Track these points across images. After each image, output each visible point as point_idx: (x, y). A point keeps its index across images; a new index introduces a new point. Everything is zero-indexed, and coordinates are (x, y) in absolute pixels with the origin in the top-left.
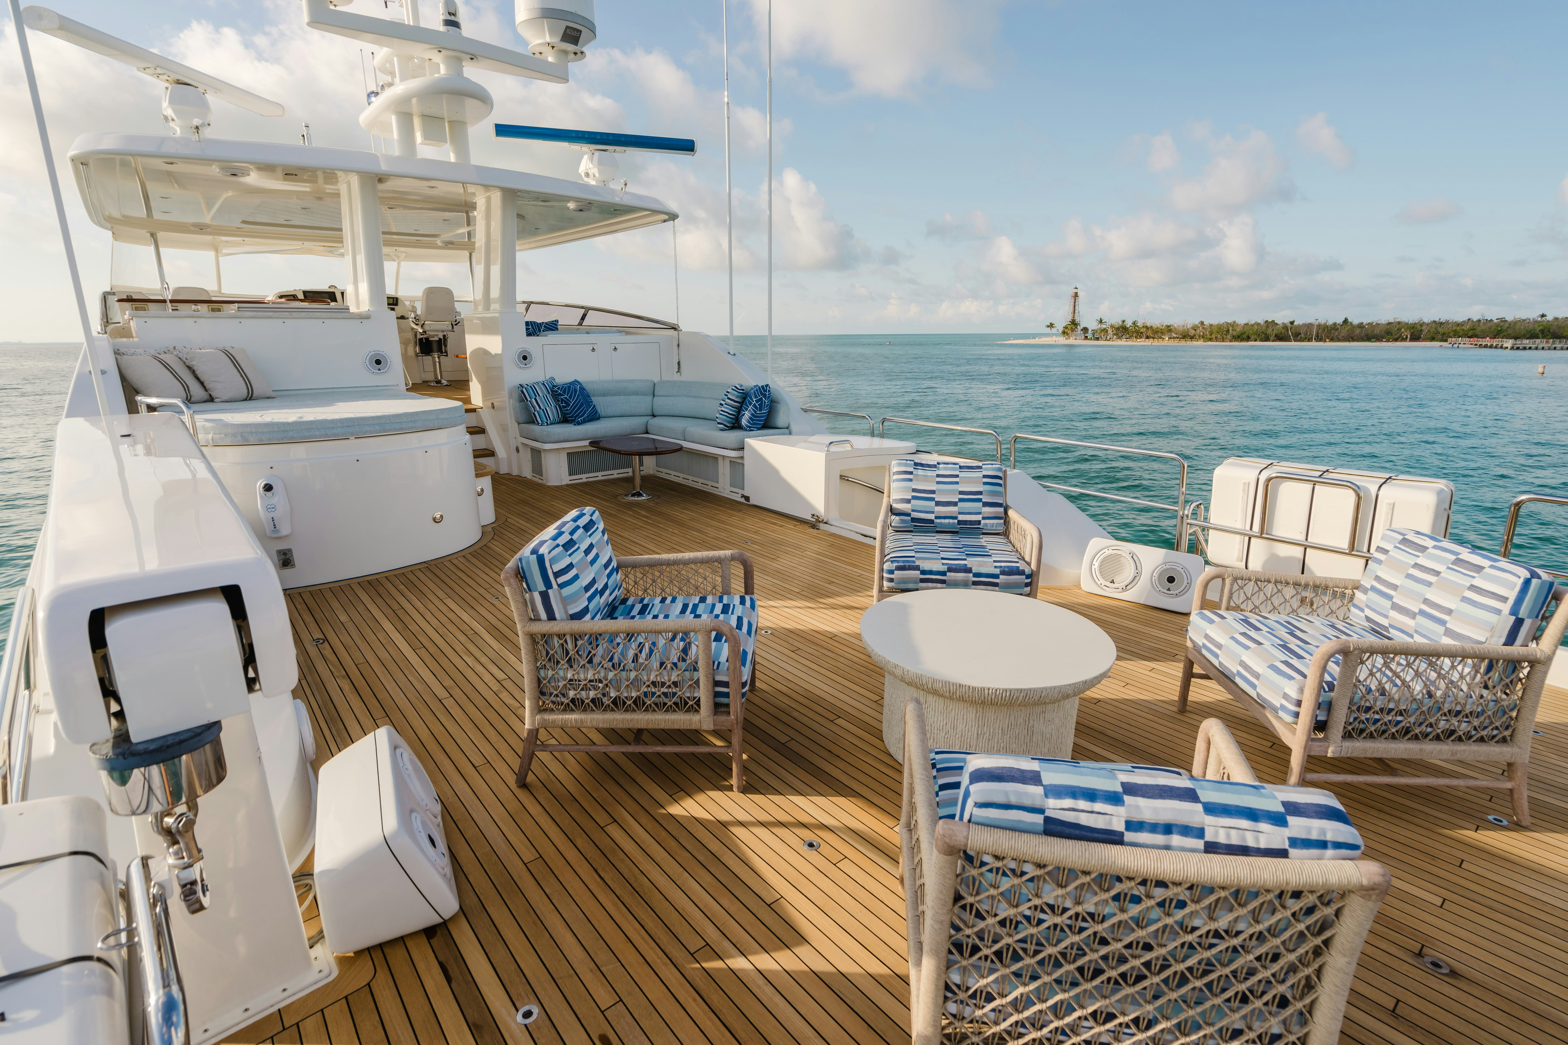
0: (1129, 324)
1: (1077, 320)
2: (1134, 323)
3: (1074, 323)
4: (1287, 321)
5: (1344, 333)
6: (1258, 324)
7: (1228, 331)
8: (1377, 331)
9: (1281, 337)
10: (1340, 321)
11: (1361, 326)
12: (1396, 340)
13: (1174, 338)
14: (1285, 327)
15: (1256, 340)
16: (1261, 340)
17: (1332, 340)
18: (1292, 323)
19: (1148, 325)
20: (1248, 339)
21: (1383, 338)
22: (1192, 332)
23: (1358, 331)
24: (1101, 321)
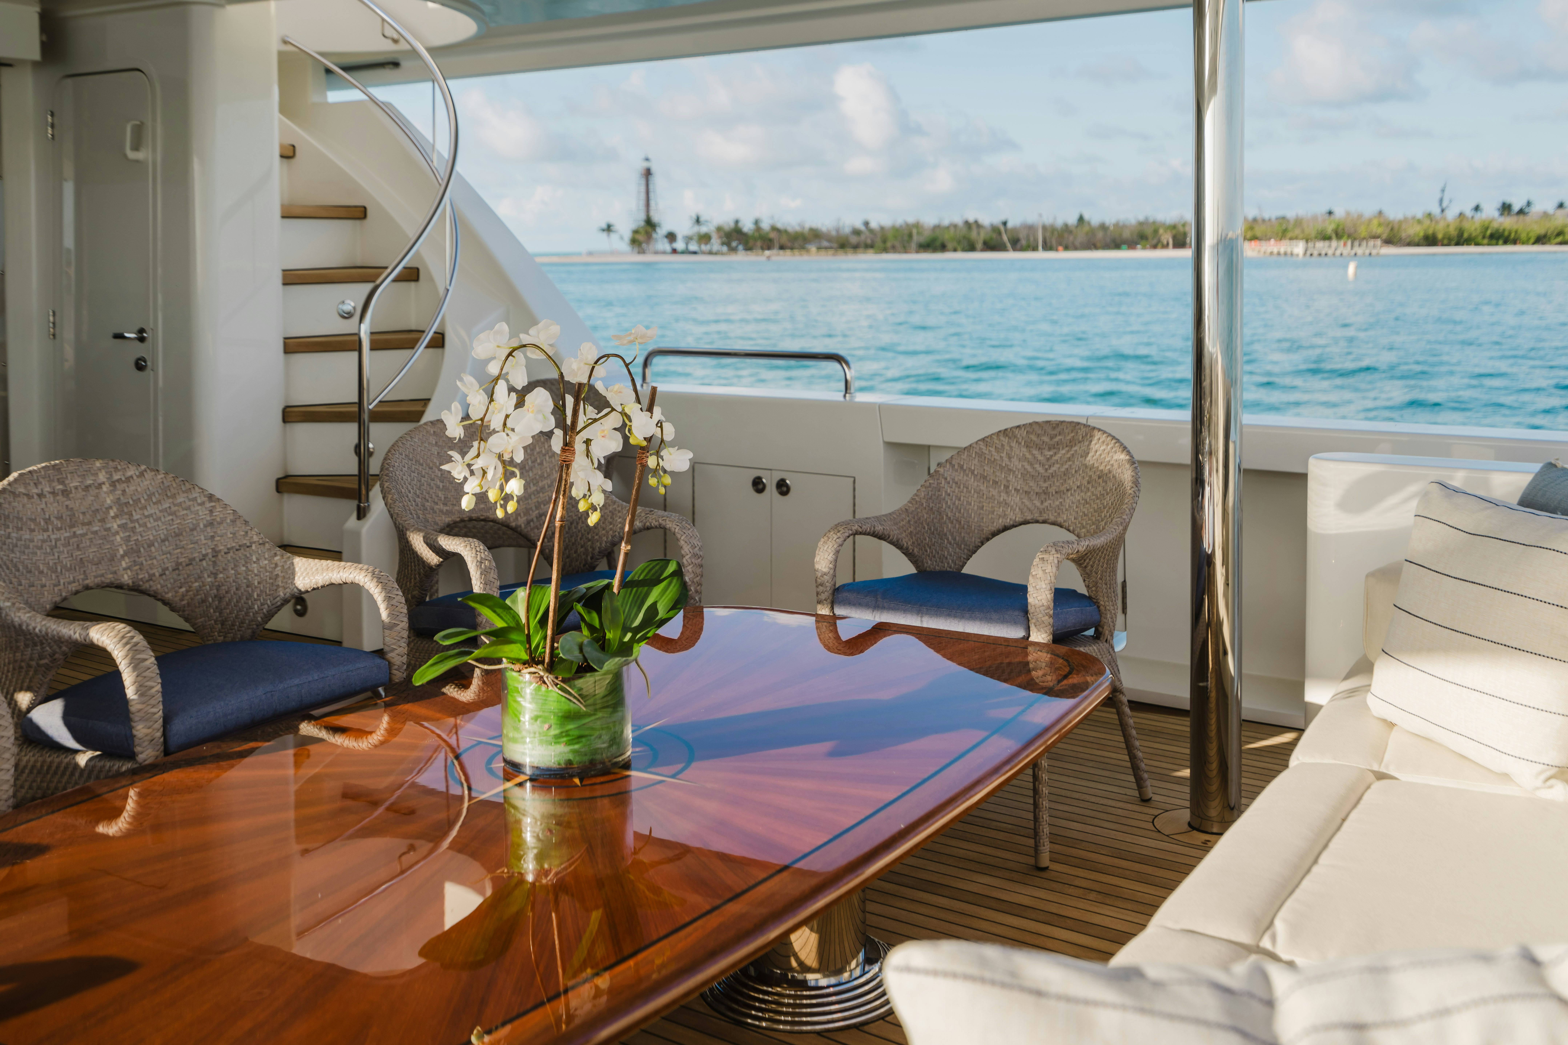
0: (747, 226)
1: (655, 218)
2: (757, 222)
3: (650, 225)
4: (997, 220)
5: (1081, 237)
6: (955, 226)
7: (910, 236)
8: (1126, 234)
9: (992, 245)
10: (1072, 220)
11: (1103, 227)
12: (1155, 247)
13: (826, 248)
14: (995, 230)
15: (955, 250)
16: (964, 250)
17: (1066, 248)
18: (1005, 223)
19: (779, 225)
20: (943, 248)
21: (1137, 243)
22: (854, 240)
23: (1100, 235)
24: (698, 221)
